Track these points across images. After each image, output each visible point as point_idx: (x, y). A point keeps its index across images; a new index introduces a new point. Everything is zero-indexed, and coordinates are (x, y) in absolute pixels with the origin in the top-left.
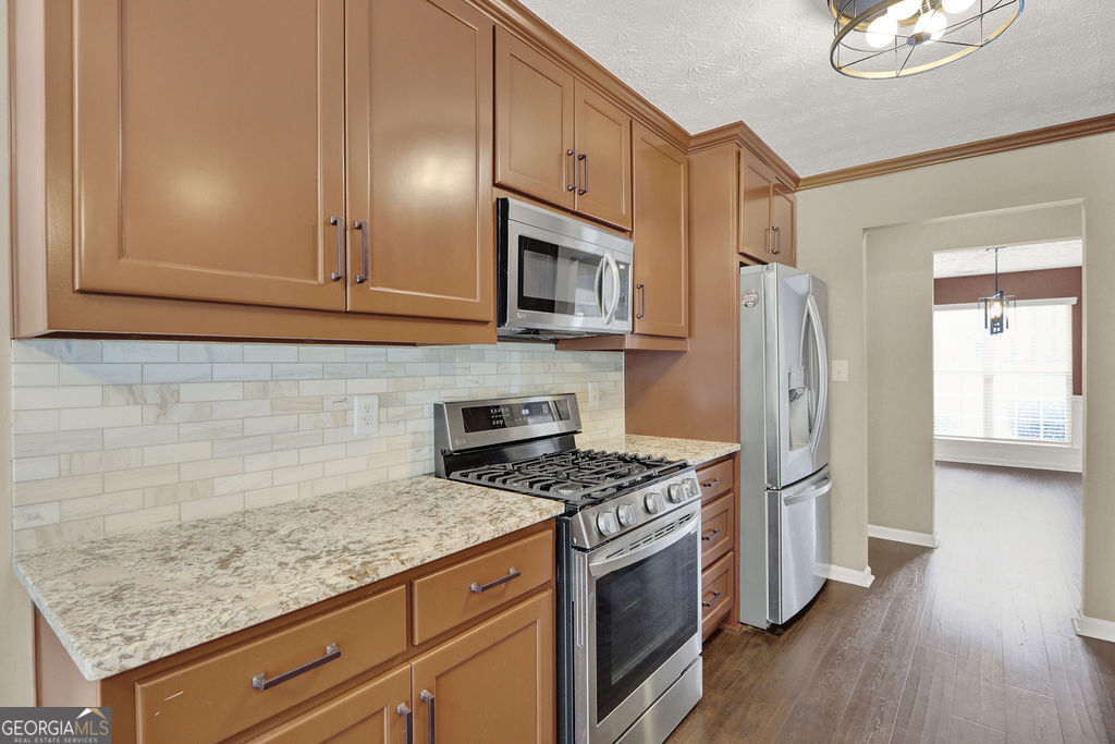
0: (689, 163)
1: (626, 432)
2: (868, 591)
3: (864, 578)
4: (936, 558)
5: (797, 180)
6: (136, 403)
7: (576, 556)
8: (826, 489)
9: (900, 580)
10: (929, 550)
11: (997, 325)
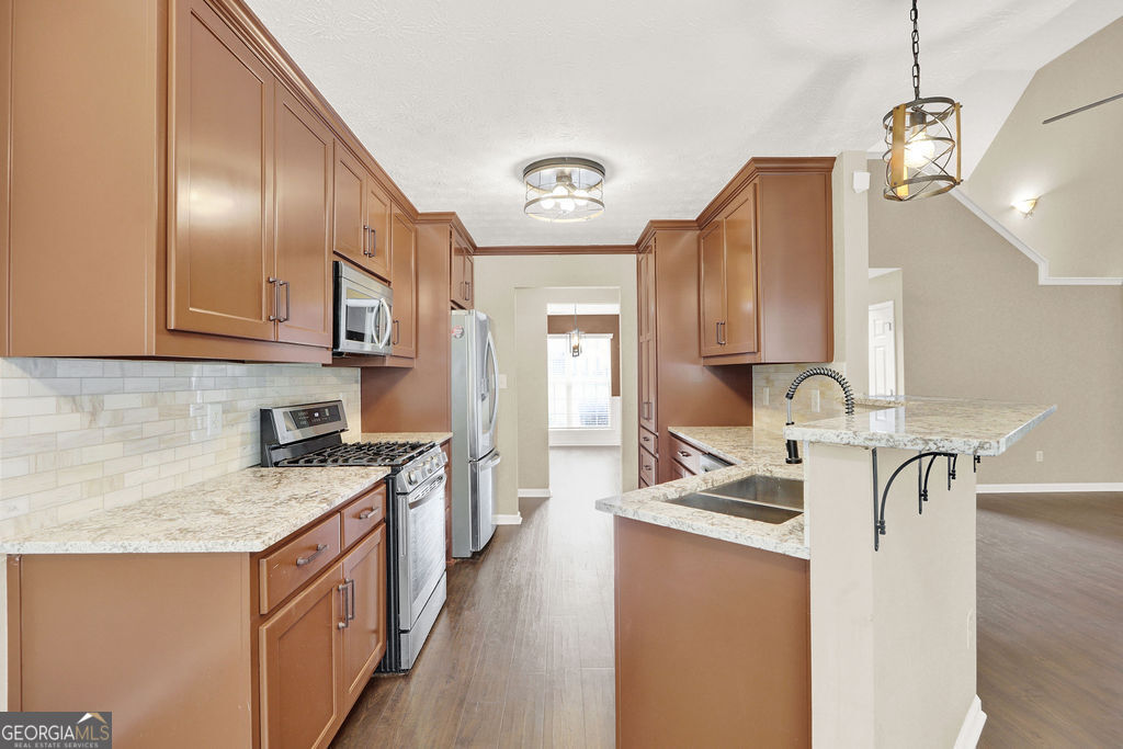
0: (416, 232)
1: (363, 432)
2: (520, 526)
3: (516, 519)
4: (551, 504)
5: (475, 247)
6: (77, 411)
7: (400, 498)
8: (498, 461)
9: (536, 517)
10: (547, 499)
11: (576, 350)
